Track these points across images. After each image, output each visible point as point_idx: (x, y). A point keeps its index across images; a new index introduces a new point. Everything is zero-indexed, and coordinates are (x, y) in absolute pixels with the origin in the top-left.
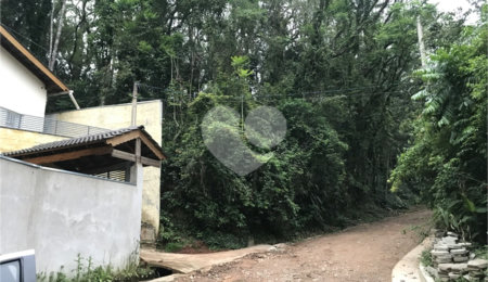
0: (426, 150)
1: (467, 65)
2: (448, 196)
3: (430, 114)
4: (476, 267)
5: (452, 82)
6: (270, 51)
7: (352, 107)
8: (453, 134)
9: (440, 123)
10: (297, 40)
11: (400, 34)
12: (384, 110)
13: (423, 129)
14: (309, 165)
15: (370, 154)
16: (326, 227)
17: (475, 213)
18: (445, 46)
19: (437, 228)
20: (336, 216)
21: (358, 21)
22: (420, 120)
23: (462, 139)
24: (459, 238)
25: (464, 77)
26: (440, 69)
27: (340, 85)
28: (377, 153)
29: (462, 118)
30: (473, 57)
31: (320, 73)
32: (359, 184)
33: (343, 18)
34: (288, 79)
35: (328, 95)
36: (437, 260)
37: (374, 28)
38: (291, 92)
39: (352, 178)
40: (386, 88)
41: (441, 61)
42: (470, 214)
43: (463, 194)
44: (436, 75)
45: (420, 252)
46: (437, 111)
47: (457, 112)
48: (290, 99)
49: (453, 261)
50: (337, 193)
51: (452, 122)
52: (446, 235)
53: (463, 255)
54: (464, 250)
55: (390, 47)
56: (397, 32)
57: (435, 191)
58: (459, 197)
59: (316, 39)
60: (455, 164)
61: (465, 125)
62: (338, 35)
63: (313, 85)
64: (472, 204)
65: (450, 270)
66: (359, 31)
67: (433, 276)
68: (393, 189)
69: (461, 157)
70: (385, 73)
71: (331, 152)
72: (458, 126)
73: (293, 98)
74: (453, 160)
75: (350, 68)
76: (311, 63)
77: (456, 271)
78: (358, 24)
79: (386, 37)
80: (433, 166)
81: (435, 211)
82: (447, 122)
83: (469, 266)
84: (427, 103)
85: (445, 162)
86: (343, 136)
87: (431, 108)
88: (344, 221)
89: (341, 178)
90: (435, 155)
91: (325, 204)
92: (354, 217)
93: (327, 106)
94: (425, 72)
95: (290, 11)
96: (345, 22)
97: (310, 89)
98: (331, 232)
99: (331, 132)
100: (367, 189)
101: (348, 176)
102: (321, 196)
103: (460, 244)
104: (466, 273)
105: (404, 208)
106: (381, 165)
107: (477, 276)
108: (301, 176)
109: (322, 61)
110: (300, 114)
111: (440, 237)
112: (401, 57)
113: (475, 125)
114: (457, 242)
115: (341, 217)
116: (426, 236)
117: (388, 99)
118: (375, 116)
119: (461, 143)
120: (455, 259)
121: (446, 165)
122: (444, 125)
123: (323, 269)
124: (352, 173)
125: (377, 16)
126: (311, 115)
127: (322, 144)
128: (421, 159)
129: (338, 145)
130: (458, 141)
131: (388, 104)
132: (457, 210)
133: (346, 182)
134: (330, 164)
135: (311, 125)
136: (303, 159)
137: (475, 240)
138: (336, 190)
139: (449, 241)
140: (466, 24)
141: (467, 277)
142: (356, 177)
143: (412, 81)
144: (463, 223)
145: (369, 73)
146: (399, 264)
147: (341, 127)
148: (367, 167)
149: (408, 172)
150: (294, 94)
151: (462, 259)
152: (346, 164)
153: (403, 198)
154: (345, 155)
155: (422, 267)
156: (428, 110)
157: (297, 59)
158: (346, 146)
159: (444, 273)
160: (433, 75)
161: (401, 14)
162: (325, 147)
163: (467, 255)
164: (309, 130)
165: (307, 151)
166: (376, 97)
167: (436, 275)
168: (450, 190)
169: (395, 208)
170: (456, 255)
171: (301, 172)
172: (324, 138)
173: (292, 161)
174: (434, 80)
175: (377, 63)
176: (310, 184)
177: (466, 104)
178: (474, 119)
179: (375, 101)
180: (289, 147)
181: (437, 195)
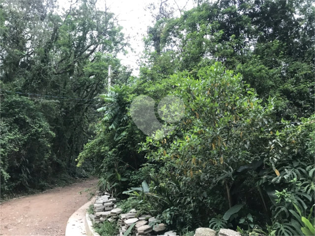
0: (101, 143)
1: (128, 97)
2: (109, 171)
3: (106, 121)
4: (115, 213)
5: (120, 105)
6: (8, 58)
7: (63, 109)
8: (116, 135)
9: (110, 127)
10: (32, 56)
11: (98, 71)
12: (83, 115)
13: (101, 130)
14: (24, 145)
15: (70, 141)
16: (30, 190)
17: (121, 181)
18: (120, 84)
19: (100, 190)
20: (39, 182)
21: (75, 56)
22: (100, 124)
23: (120, 138)
24: (111, 196)
25: (126, 103)
26: (115, 97)
27: (56, 93)
28: (75, 141)
29: (122, 126)
30: (131, 94)
31: (44, 83)
32: (59, 161)
33: (66, 51)
34: (19, 81)
35: (46, 98)
36: (96, 210)
37: (85, 63)
38: (20, 91)
39: (55, 156)
40: (86, 101)
41: (116, 92)
42: (118, 181)
43: (116, 170)
44: (112, 100)
45: (89, 205)
46: (110, 120)
47: (120, 122)
48: (18, 95)
49: (104, 210)
50: (42, 166)
51: (117, 128)
52: (104, 194)
53: (110, 206)
54: (111, 203)
55: (92, 77)
56: (97, 69)
57: (102, 167)
58: (114, 172)
59: (45, 59)
60: (114, 152)
61: (123, 130)
62: (61, 61)
63: (37, 90)
64: (119, 176)
65: (101, 216)
66: (75, 62)
67: (92, 220)
68: (78, 165)
69: (118, 148)
70: (87, 92)
71: (43, 137)
72: (119, 130)
73: (20, 95)
74: (113, 150)
75: (65, 84)
76: (39, 74)
77: (104, 216)
78: (75, 58)
79: (91, 70)
80: (103, 152)
81: (99, 180)
82: (114, 127)
83: (112, 213)
84: (105, 115)
85: (110, 150)
86: (53, 128)
87: (106, 118)
88: (44, 186)
89: (47, 156)
90: (105, 146)
91: (32, 174)
92: (53, 183)
93: (45, 106)
94: (107, 97)
95: (30, 35)
96: (67, 54)
97: (35, 91)
98: (33, 193)
99: (45, 124)
100: (64, 164)
101: (52, 155)
102: (30, 168)
103: (110, 200)
104: (110, 217)
105: (86, 177)
106: (77, 149)
107: (114, 219)
108: (16, 152)
109: (46, 75)
110: (23, 108)
111: (100, 196)
112: (98, 85)
113: (127, 131)
114: (109, 198)
115: (42, 183)
116: (93, 195)
117: (87, 108)
118: (77, 118)
119: (119, 140)
120: (106, 209)
121: (109, 153)
122: (112, 129)
123: (19, 221)
124: (56, 153)
125: (87, 56)
126: (32, 110)
127: (36, 131)
128: (98, 148)
129: (48, 133)
130: (118, 139)
131: (86, 111)
132: (112, 180)
133: (50, 159)
134: (41, 145)
135: (31, 117)
136: (20, 140)
137: (118, 197)
138: (42, 164)
139: (105, 198)
140: (132, 75)
141: (109, 219)
142: (59, 156)
143: (99, 100)
144: (113, 188)
145: (77, 90)
146: (74, 214)
147: (53, 122)
148: (67, 149)
149: (89, 155)
150: (22, 93)
151: (110, 208)
152: (53, 146)
153: (86, 171)
154: (53, 140)
155: (87, 215)
156: (105, 119)
157: (29, 69)
158: (54, 134)
159: (98, 218)
160: (110, 99)
161: (101, 59)
162: (39, 134)
163: (113, 206)
164: (28, 120)
165: (24, 135)
166: (79, 106)
167: (94, 220)
168: (110, 167)
169: (81, 177)
170: (107, 206)
171: (17, 150)
172: (39, 127)
173: (11, 141)
174: (111, 102)
175: (83, 84)
176: (23, 159)
177: (125, 119)
178: (127, 128)
179: (78, 108)
180: (10, 131)
181: (103, 170)
